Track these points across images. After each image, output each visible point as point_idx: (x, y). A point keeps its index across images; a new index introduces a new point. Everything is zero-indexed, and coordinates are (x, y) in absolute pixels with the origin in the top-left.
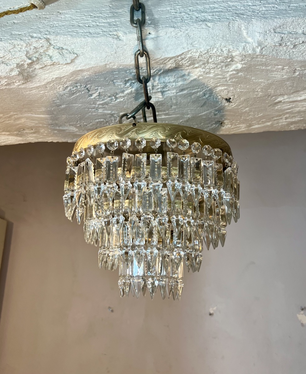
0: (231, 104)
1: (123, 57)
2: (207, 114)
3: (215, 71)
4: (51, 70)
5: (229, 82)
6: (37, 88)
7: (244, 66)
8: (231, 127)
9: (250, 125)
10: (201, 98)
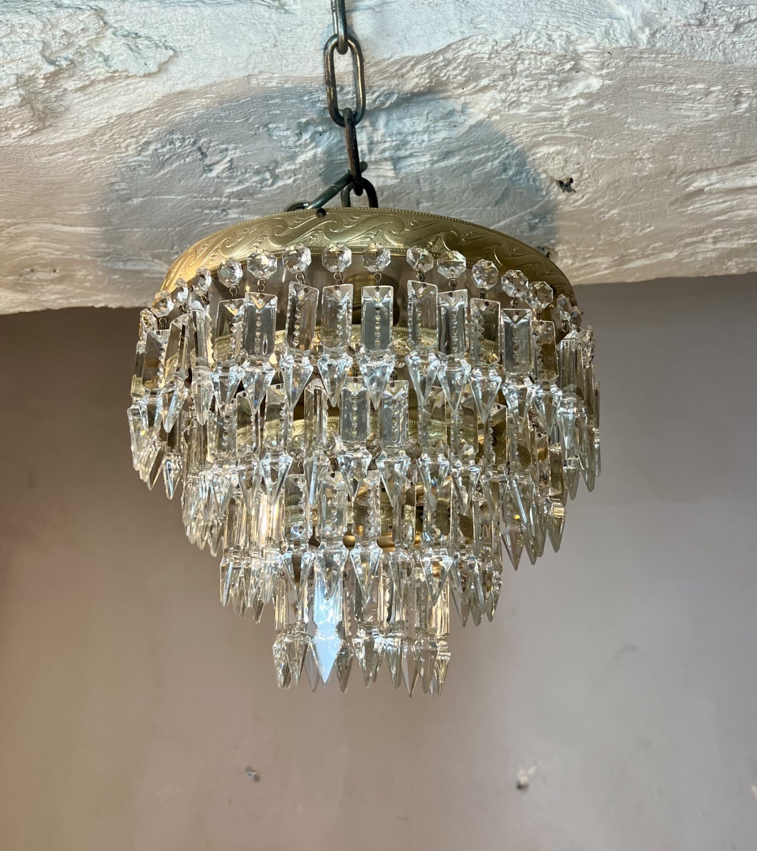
0: (572, 197)
1: (295, 56)
2: (510, 225)
3: (531, 98)
4: (106, 95)
5: (568, 129)
6: (70, 145)
7: (607, 82)
8: (572, 264)
9: (623, 260)
10: (497, 178)
